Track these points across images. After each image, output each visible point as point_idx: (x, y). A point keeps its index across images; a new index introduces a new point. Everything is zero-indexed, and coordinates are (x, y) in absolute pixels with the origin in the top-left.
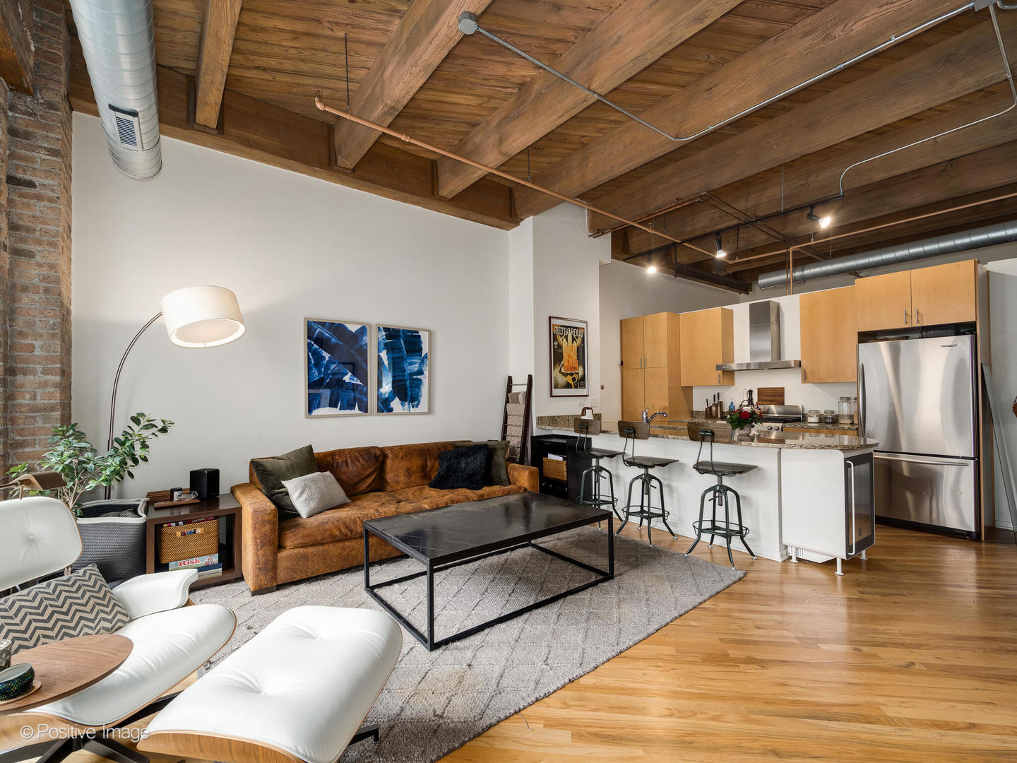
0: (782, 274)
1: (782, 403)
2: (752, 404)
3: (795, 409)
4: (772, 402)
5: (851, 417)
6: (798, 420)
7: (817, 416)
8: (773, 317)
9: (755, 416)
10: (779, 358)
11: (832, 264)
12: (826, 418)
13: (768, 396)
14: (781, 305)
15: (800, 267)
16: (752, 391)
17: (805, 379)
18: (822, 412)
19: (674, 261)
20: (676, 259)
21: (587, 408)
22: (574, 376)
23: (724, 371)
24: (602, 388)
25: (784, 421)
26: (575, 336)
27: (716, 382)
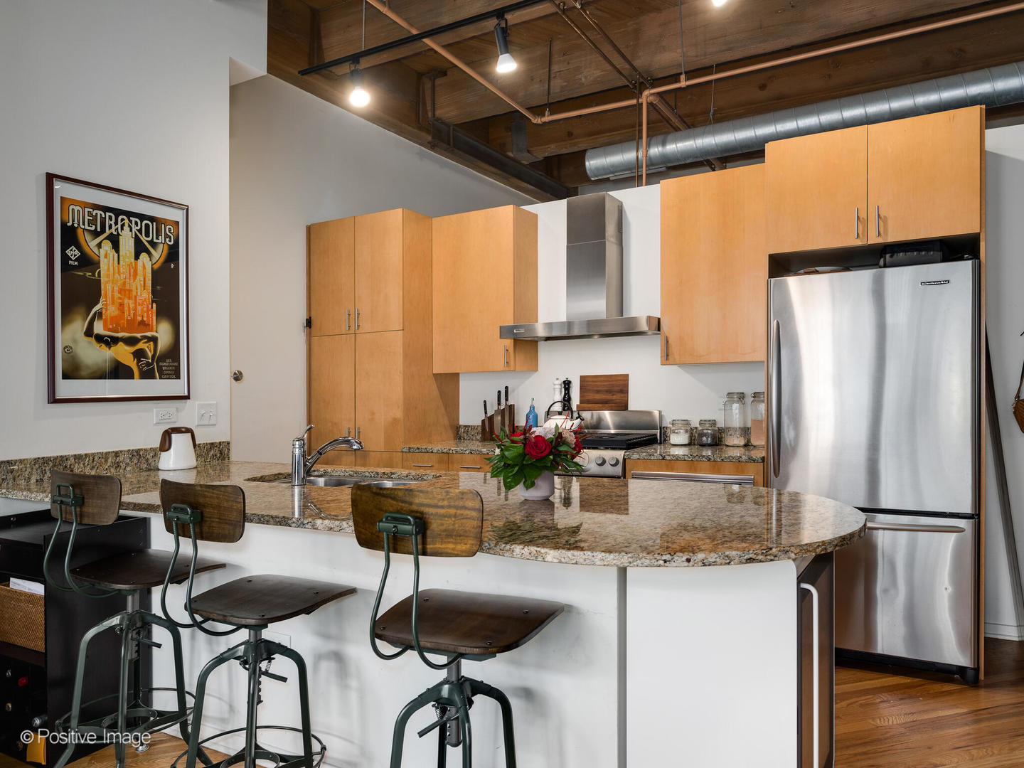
0: (629, 150)
1: (624, 407)
2: (570, 409)
3: (646, 419)
4: (605, 404)
5: (745, 431)
6: (651, 441)
7: (687, 431)
8: (610, 229)
9: (562, 448)
10: (621, 311)
11: (714, 133)
12: (701, 435)
13: (598, 392)
14: (626, 207)
15: (660, 138)
16: (570, 382)
17: (667, 357)
18: (695, 423)
19: (430, 114)
20: (434, 110)
21: (177, 430)
22: (141, 345)
23: (515, 341)
24: (238, 377)
25: (629, 444)
26: (143, 238)
27: (500, 364)
